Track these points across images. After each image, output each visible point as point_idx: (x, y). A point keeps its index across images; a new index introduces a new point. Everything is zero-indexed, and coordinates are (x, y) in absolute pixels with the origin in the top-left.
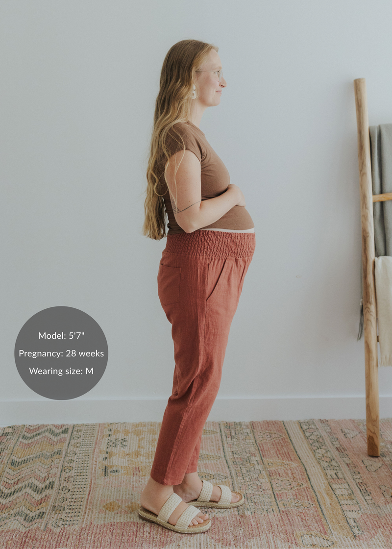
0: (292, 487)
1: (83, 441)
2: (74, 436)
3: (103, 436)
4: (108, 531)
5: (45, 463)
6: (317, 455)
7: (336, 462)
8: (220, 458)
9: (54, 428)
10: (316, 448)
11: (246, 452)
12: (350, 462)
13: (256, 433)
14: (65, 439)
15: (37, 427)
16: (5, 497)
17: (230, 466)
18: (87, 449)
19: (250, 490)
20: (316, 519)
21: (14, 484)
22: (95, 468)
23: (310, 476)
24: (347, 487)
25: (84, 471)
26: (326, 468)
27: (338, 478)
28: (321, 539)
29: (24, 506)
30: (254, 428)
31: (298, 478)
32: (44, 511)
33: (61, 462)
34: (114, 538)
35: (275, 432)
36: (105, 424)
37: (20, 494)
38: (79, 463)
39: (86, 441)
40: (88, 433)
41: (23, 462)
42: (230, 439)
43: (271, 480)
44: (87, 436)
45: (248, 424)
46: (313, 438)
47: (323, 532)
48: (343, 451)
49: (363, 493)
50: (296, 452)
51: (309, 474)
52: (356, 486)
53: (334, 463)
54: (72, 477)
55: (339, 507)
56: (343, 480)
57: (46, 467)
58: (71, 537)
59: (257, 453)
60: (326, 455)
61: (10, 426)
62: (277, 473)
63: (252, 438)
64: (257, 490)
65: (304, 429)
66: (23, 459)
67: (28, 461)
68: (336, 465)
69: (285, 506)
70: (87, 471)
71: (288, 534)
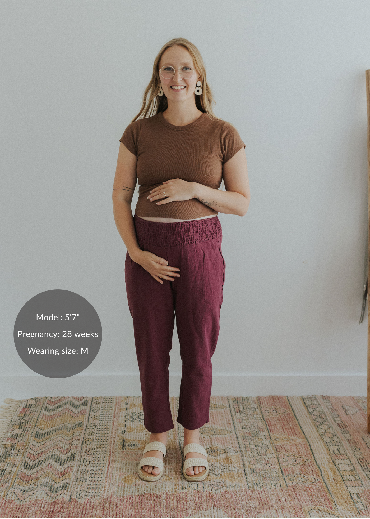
0: (298, 463)
1: (102, 413)
2: (93, 409)
3: (121, 410)
4: (128, 504)
5: (67, 435)
6: (321, 431)
7: (338, 438)
8: (230, 432)
9: (74, 400)
10: (319, 424)
11: (254, 426)
12: (351, 438)
13: (263, 408)
14: (85, 411)
15: (58, 399)
16: (30, 468)
17: (239, 441)
18: (106, 422)
19: (258, 465)
20: (321, 494)
21: (39, 455)
22: (114, 441)
23: (314, 452)
24: (349, 463)
25: (104, 443)
26: (328, 444)
27: (340, 454)
28: (327, 514)
29: (49, 477)
30: (260, 403)
31: (303, 453)
32: (68, 482)
33: (82, 434)
34: (134, 511)
35: (281, 407)
36: (121, 397)
37: (44, 465)
38: (99, 435)
39: (105, 413)
40: (106, 406)
41: (46, 434)
42: (238, 414)
43: (278, 455)
44: (106, 408)
45: (255, 399)
46: (316, 414)
47: (329, 507)
48: (344, 427)
49: (364, 469)
50: (301, 427)
51: (313, 449)
52: (357, 462)
53: (335, 439)
54: (92, 449)
55: (342, 482)
56: (345, 456)
57: (68, 439)
58: (95, 508)
59: (264, 427)
60: (328, 431)
61: (33, 398)
62: (283, 448)
63: (259, 413)
64: (265, 464)
65: (307, 405)
66: (46, 431)
67: (51, 433)
68: (338, 441)
69: (292, 482)
70: (107, 443)
71: (296, 509)
